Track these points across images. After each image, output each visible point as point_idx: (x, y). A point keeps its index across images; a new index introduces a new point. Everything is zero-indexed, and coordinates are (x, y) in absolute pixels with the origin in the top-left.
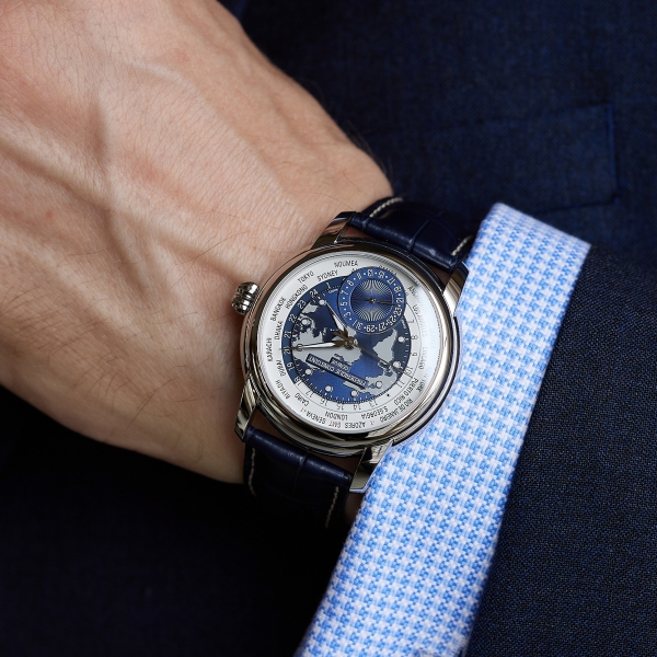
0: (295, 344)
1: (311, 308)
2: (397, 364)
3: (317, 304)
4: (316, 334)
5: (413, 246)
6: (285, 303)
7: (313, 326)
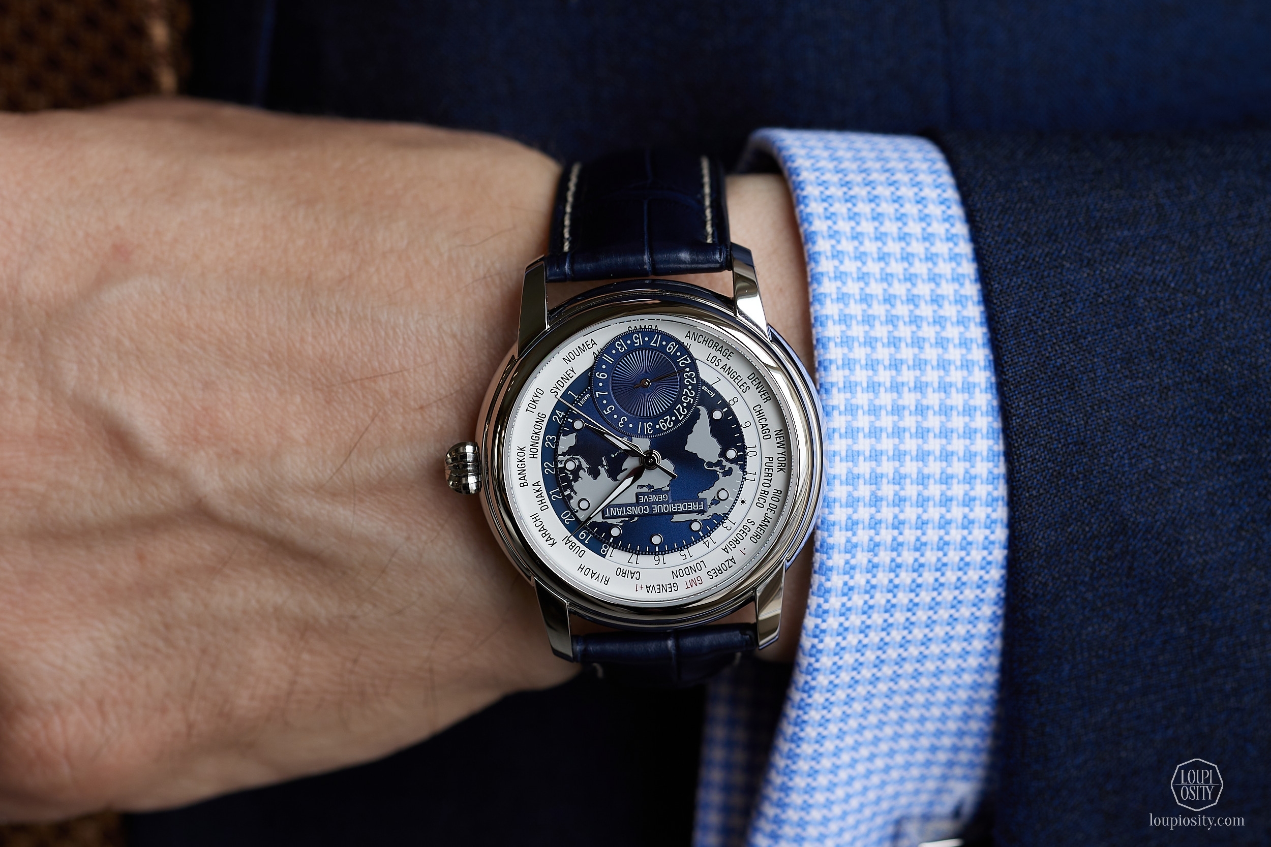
0: (573, 503)
1: (567, 442)
2: (731, 454)
3: (573, 430)
4: (595, 474)
5: (653, 263)
6: (527, 452)
7: (585, 465)
